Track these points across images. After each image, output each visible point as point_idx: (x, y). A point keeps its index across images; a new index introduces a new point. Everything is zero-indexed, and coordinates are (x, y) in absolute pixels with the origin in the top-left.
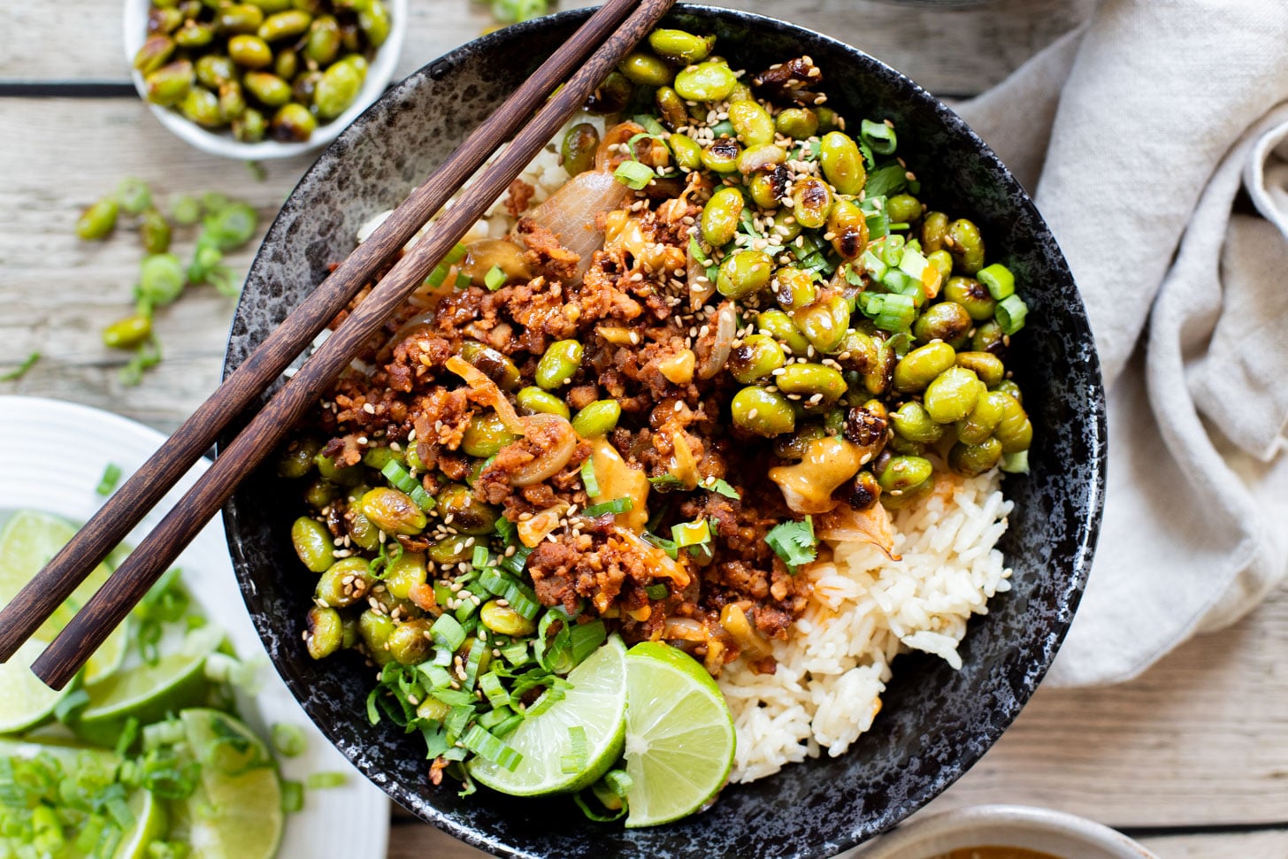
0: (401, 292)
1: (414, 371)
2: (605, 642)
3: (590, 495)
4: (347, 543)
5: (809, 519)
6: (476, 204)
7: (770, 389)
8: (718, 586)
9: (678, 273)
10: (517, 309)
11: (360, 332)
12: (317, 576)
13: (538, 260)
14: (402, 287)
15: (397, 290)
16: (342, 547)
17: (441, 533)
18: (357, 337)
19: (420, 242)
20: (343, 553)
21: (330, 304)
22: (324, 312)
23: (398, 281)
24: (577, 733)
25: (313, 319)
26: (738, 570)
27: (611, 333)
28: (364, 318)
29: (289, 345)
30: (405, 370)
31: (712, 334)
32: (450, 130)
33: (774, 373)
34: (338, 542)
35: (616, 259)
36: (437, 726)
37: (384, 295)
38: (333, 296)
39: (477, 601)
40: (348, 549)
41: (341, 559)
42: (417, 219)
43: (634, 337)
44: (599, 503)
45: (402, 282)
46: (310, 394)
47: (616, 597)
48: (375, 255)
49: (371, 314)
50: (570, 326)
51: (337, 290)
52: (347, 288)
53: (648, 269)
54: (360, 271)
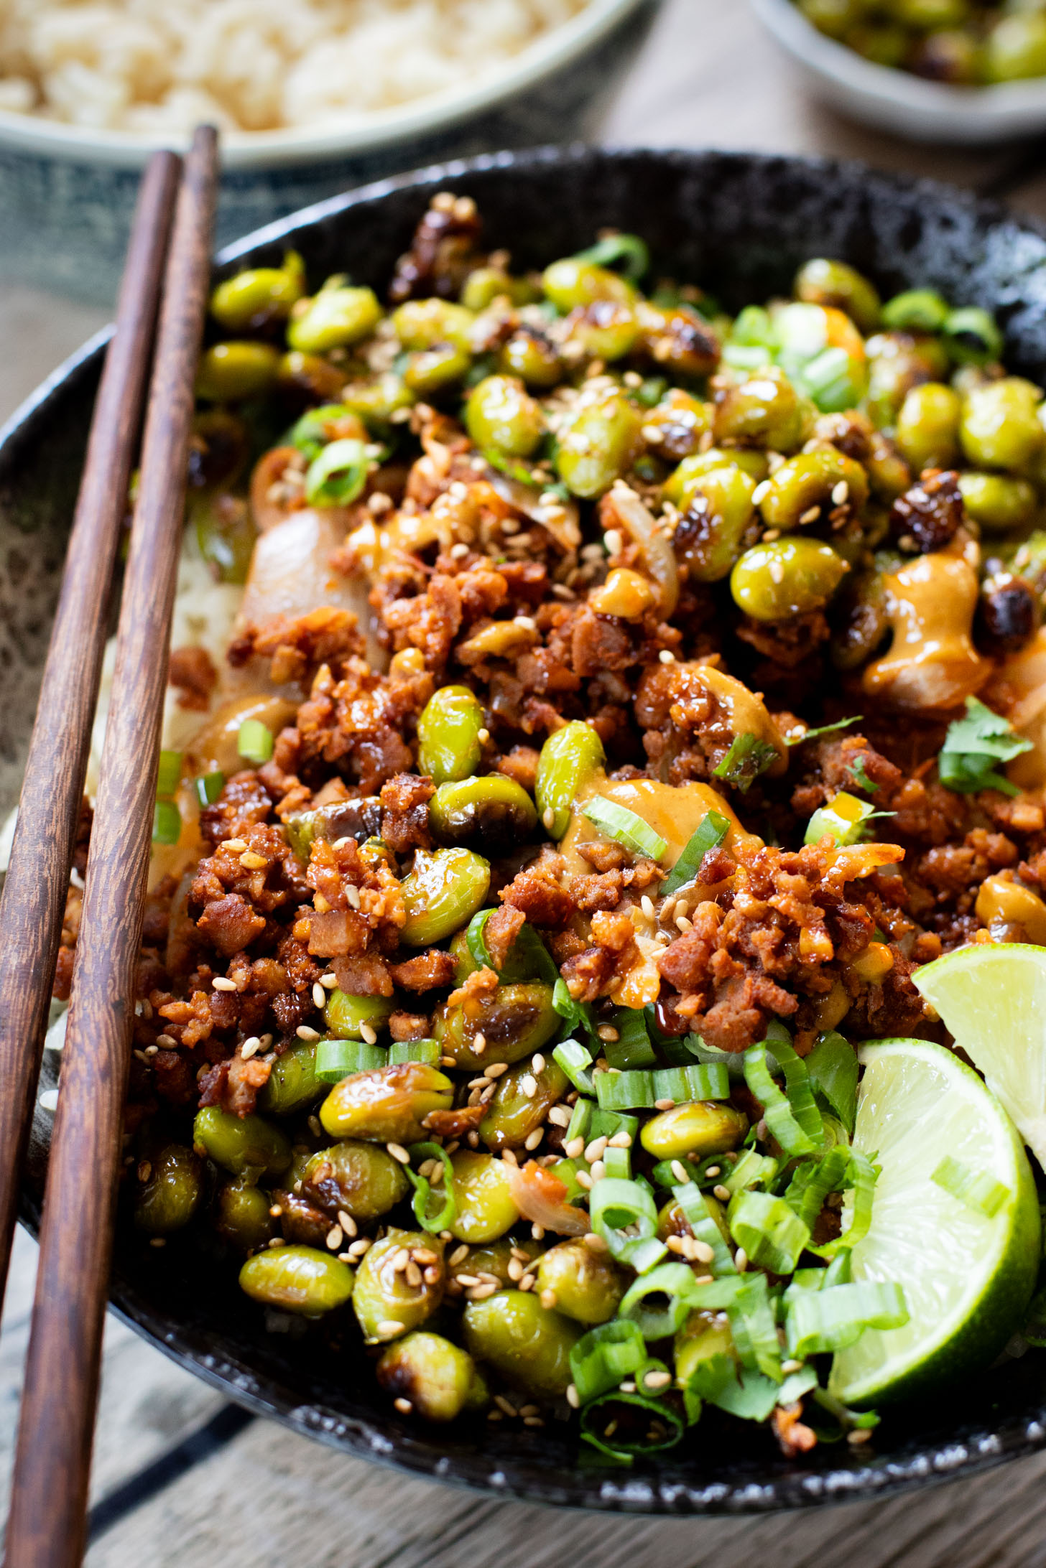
0: (140, 785)
1: (246, 894)
2: (862, 1069)
3: (654, 856)
4: (350, 1228)
5: (972, 702)
6: (152, 614)
7: (770, 535)
8: (939, 907)
9: (509, 525)
10: (325, 733)
11: (123, 873)
12: (345, 1308)
13: (299, 654)
14: (136, 777)
15: (131, 786)
16: (346, 1242)
17: (483, 1090)
18: (125, 884)
19: (111, 713)
20: (357, 1247)
21: (46, 874)
22: (44, 891)
23: (123, 776)
24: (947, 1175)
25: (35, 909)
26: (945, 857)
27: (490, 636)
28: (113, 855)
29: (27, 966)
30: (232, 899)
31: (627, 540)
32: (22, 647)
33: (757, 498)
34: (334, 1240)
35: (408, 571)
36: (731, 1369)
37: (117, 804)
38: (41, 859)
39: (624, 1138)
40: (357, 1238)
41: (360, 1258)
42: (81, 688)
43: (524, 623)
44: (678, 855)
45: (130, 772)
46: (117, 1006)
47: (824, 919)
48: (59, 769)
49: (120, 840)
50: (423, 677)
51: (40, 848)
52: (53, 838)
53: (465, 533)
54: (55, 801)
